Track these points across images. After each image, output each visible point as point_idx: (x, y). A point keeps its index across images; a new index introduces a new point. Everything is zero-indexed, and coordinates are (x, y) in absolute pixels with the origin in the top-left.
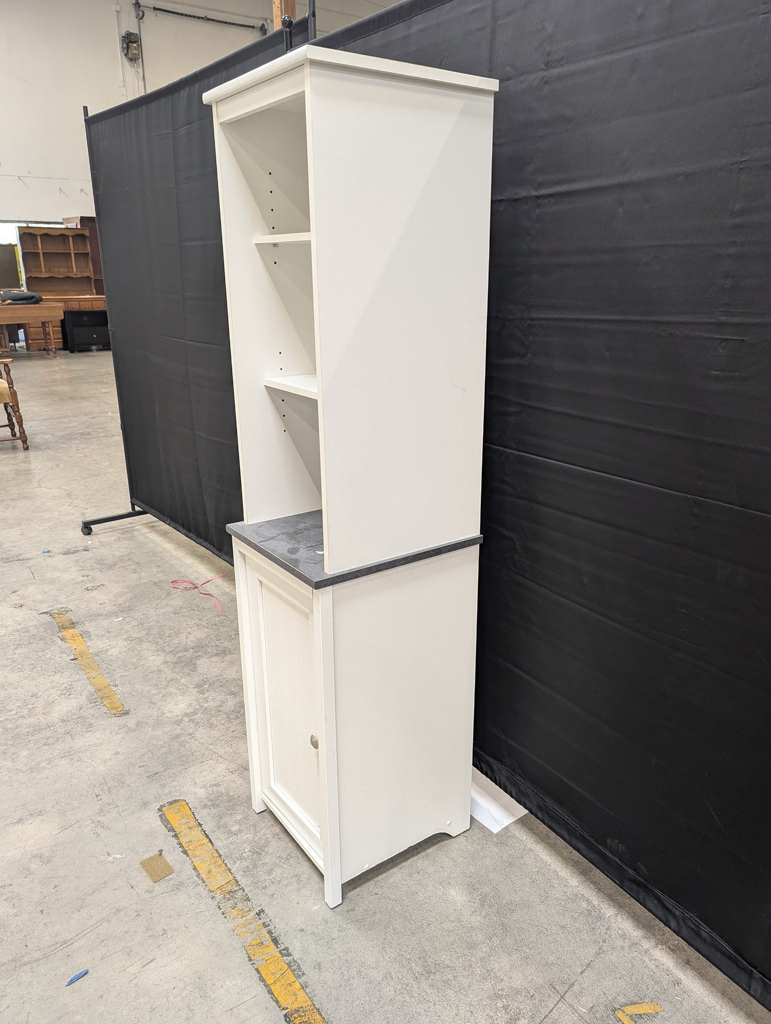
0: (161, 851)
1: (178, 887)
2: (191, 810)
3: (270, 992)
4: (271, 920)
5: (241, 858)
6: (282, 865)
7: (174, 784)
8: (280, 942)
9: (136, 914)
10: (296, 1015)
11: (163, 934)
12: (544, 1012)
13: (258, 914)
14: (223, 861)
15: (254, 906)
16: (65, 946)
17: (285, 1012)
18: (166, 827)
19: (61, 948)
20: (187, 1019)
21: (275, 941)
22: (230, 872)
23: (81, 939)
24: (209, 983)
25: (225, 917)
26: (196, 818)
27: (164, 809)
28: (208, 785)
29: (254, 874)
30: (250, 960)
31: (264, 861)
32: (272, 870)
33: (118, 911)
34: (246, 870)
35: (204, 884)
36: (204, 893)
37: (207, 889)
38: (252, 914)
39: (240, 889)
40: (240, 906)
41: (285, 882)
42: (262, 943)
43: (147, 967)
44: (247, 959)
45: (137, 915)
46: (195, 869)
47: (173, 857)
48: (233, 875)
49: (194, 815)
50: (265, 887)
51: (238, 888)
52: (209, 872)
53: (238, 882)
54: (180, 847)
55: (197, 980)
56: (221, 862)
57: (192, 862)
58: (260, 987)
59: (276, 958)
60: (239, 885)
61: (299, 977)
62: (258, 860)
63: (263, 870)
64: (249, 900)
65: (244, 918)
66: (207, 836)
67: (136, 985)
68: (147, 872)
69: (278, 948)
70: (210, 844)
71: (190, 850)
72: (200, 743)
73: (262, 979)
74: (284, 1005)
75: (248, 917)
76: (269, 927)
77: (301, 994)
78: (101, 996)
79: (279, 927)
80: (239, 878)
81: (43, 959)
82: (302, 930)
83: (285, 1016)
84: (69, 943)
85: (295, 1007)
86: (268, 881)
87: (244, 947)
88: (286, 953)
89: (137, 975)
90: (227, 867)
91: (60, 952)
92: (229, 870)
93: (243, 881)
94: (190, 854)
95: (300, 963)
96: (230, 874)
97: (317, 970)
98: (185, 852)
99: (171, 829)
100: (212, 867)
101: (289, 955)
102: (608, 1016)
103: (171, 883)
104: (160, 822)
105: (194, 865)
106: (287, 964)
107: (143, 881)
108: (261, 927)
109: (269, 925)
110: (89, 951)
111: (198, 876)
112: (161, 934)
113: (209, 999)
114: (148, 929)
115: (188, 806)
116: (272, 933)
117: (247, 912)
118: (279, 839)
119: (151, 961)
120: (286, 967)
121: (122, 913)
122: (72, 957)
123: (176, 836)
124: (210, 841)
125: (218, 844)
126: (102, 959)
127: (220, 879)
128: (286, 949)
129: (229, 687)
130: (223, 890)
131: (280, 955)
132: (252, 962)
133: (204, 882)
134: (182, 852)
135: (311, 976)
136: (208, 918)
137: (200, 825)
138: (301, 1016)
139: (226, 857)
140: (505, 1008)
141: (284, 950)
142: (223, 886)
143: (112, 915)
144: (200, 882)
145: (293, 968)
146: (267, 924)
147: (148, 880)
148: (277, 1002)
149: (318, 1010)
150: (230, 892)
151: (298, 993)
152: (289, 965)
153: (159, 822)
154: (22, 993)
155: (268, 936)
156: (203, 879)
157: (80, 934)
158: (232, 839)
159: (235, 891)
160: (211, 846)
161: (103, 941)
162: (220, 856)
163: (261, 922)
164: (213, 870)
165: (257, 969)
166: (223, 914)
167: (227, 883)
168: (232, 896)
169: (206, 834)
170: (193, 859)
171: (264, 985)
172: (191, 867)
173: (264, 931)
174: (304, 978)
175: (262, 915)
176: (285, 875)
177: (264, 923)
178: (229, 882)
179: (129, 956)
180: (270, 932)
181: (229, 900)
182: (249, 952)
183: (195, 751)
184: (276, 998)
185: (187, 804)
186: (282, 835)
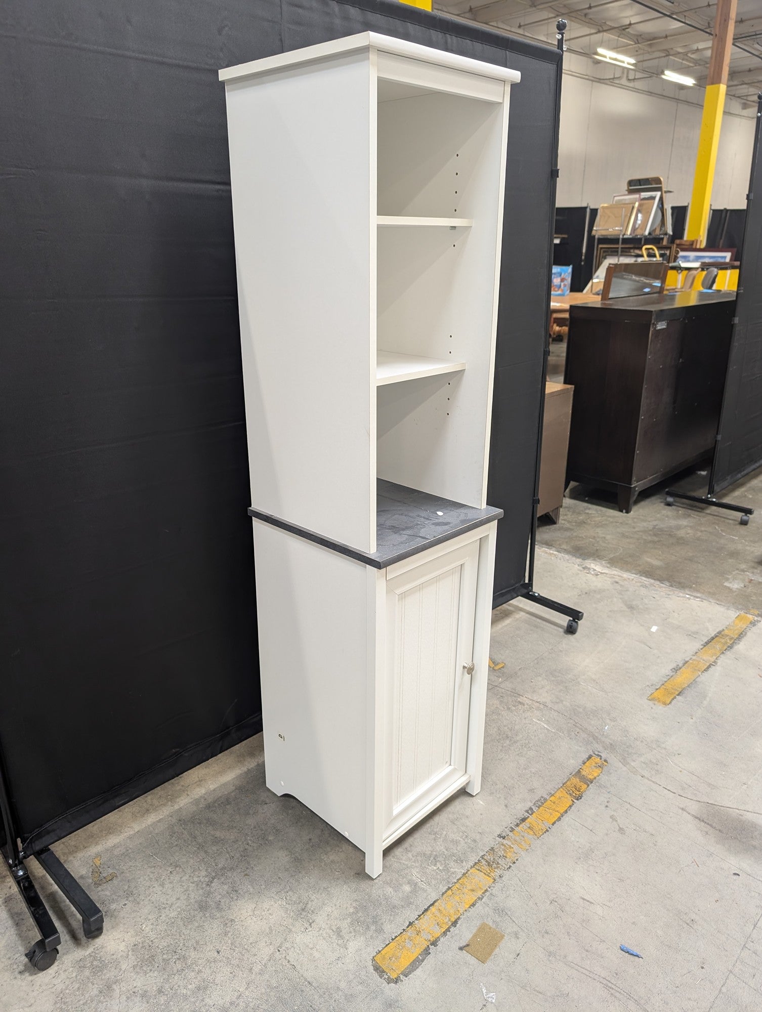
0: (461, 949)
1: (500, 911)
2: (389, 944)
3: (566, 812)
4: (506, 828)
5: (446, 869)
6: (443, 836)
7: (343, 985)
8: (523, 817)
9: (546, 935)
10: (574, 794)
11: (556, 902)
12: (509, 693)
13: (504, 838)
14: (456, 883)
15: (497, 843)
16: (610, 985)
17: (575, 801)
18: (423, 960)
19: (614, 987)
20: (614, 855)
21: (523, 820)
22: (467, 872)
23: (595, 972)
24: (580, 851)
25: (517, 860)
26: (401, 933)
27: (394, 976)
28: (340, 942)
29: (462, 853)
30: (547, 831)
31: (444, 850)
32: (452, 841)
33: (550, 954)
34: (459, 861)
35: (489, 889)
36: (498, 886)
37: (493, 885)
38: (505, 842)
39: (483, 858)
40: (502, 853)
41: (463, 829)
42: (529, 827)
43: (593, 901)
44: (547, 833)
45: (547, 933)
46: (473, 905)
47: (465, 933)
48: (469, 869)
49: (396, 937)
50: (475, 841)
51: (482, 861)
52: (473, 890)
53: (476, 863)
54: (449, 931)
55: (582, 859)
56: (457, 885)
57: (466, 911)
58: (566, 819)
59: (538, 816)
60: (479, 861)
61: (546, 800)
62: (444, 855)
63: (455, 848)
64: (493, 848)
65: (512, 846)
66: (426, 910)
67: (610, 901)
68: (492, 950)
69: (529, 817)
70: (436, 904)
71: (450, 920)
72: (247, 989)
73: (559, 819)
74: (571, 803)
75: (509, 843)
76: (513, 827)
77: (557, 795)
78: (634, 923)
79: (509, 821)
80: (471, 864)
81: (633, 998)
82: (506, 806)
83: (578, 800)
84: (605, 982)
85: (569, 796)
86: (466, 841)
87: (538, 838)
88: (530, 811)
89: (601, 905)
90: (461, 877)
91: (617, 985)
92: (464, 874)
93: (474, 859)
94: (456, 917)
95: (535, 801)
96: (469, 872)
97: (535, 791)
98: (455, 923)
99: (426, 952)
100: (465, 890)
101: (531, 809)
102: (500, 672)
103: (498, 920)
104: (418, 970)
105: (470, 907)
106: (539, 808)
107: (505, 949)
108: (515, 832)
109: (511, 828)
110: (602, 958)
111: (480, 899)
112: (556, 904)
113: (592, 846)
114: (557, 917)
115: (382, 950)
116: (517, 823)
117: (505, 846)
118: (411, 846)
119: (584, 899)
120: (541, 808)
121: (552, 949)
122: (617, 970)
123: (434, 943)
124: (432, 905)
125: (434, 896)
126: (604, 941)
127: (480, 879)
128: (527, 811)
129: (81, 1002)
130: (489, 872)
131: (534, 814)
132: (548, 829)
133: (486, 891)
134: (455, 926)
135: (541, 792)
136: (523, 872)
137: (411, 924)
138: (573, 792)
139: (448, 882)
140: (515, 706)
141: (528, 813)
142: (485, 874)
143: (558, 957)
144: (487, 894)
145: (540, 804)
146: (510, 829)
147: (502, 944)
148: (570, 806)
149: (563, 784)
150: (489, 865)
151: (558, 797)
152: (539, 807)
153: (418, 972)
154: (671, 995)
155: (521, 826)
156: (483, 893)
157: (591, 977)
158: (423, 886)
159: (487, 861)
160: (439, 901)
161: (587, 951)
162: (449, 888)
163: (511, 834)
164: (469, 888)
165: (553, 824)
166: (514, 863)
167: (481, 871)
168: (493, 862)
169: (423, 913)
170: (461, 912)
171: (562, 816)
172: (473, 910)
173: (517, 829)
174: (545, 796)
175: (504, 834)
176: (455, 830)
177: (511, 831)
178: (478, 870)
179: (589, 920)
180: (517, 825)
181: (498, 863)
182: (541, 834)
183: (269, 986)
184: (568, 808)
185: (380, 952)
186: (406, 844)
